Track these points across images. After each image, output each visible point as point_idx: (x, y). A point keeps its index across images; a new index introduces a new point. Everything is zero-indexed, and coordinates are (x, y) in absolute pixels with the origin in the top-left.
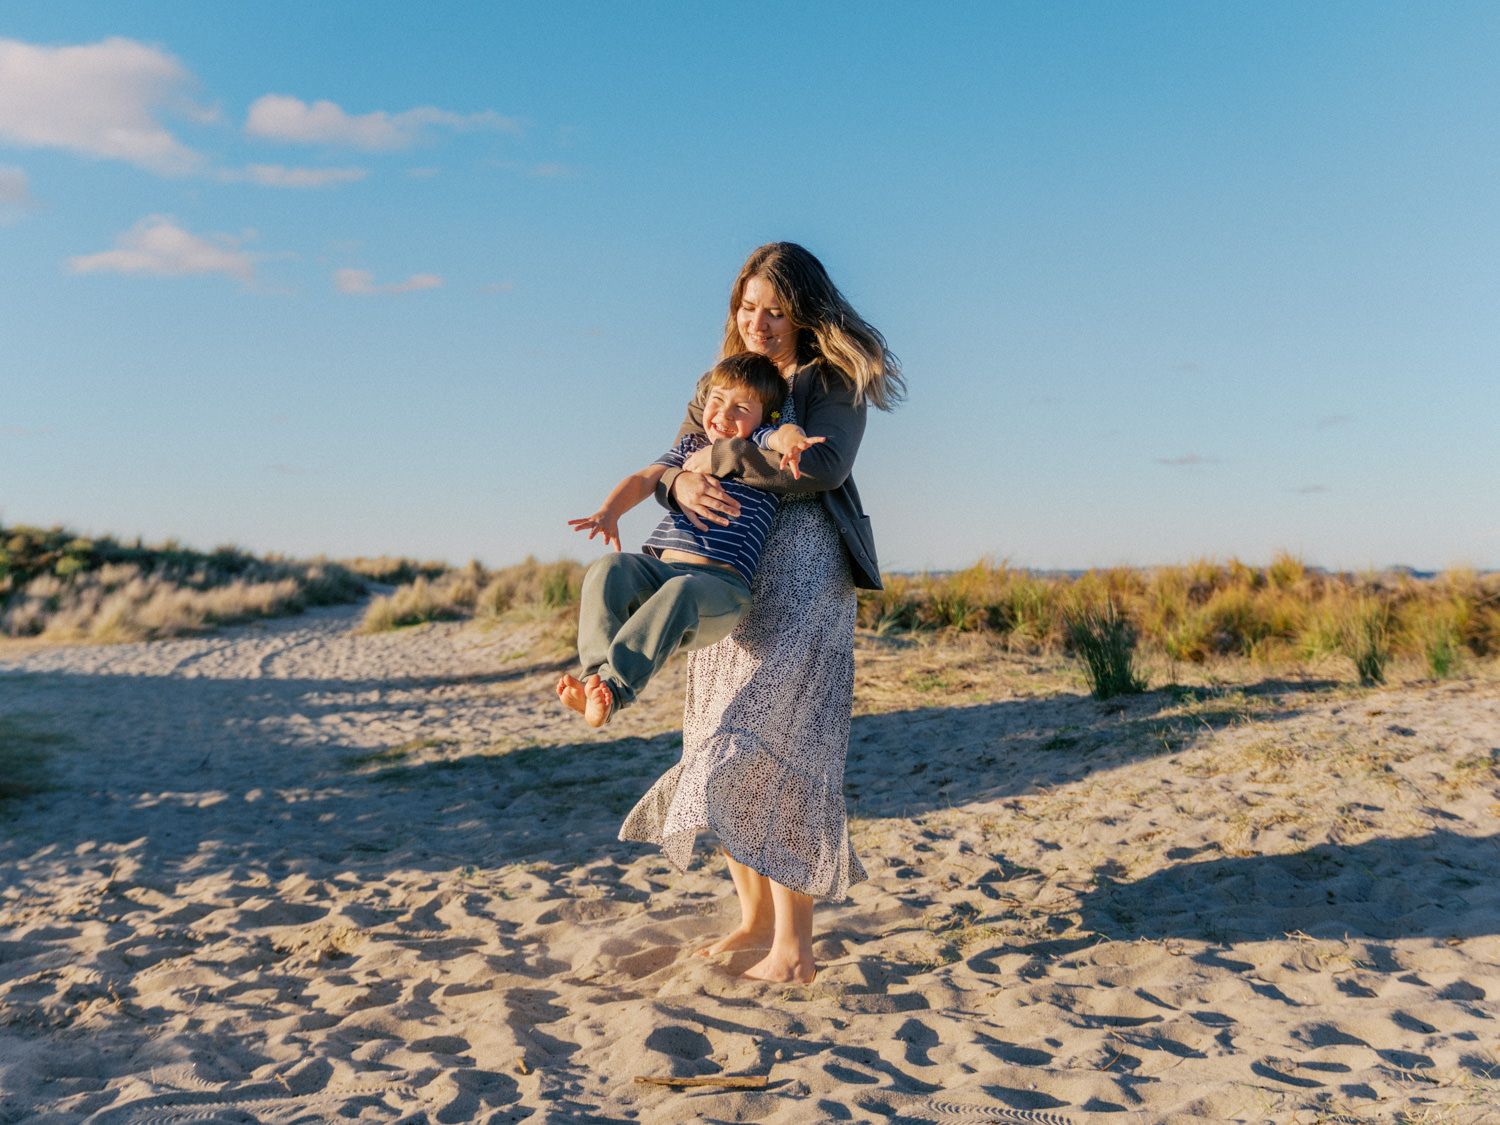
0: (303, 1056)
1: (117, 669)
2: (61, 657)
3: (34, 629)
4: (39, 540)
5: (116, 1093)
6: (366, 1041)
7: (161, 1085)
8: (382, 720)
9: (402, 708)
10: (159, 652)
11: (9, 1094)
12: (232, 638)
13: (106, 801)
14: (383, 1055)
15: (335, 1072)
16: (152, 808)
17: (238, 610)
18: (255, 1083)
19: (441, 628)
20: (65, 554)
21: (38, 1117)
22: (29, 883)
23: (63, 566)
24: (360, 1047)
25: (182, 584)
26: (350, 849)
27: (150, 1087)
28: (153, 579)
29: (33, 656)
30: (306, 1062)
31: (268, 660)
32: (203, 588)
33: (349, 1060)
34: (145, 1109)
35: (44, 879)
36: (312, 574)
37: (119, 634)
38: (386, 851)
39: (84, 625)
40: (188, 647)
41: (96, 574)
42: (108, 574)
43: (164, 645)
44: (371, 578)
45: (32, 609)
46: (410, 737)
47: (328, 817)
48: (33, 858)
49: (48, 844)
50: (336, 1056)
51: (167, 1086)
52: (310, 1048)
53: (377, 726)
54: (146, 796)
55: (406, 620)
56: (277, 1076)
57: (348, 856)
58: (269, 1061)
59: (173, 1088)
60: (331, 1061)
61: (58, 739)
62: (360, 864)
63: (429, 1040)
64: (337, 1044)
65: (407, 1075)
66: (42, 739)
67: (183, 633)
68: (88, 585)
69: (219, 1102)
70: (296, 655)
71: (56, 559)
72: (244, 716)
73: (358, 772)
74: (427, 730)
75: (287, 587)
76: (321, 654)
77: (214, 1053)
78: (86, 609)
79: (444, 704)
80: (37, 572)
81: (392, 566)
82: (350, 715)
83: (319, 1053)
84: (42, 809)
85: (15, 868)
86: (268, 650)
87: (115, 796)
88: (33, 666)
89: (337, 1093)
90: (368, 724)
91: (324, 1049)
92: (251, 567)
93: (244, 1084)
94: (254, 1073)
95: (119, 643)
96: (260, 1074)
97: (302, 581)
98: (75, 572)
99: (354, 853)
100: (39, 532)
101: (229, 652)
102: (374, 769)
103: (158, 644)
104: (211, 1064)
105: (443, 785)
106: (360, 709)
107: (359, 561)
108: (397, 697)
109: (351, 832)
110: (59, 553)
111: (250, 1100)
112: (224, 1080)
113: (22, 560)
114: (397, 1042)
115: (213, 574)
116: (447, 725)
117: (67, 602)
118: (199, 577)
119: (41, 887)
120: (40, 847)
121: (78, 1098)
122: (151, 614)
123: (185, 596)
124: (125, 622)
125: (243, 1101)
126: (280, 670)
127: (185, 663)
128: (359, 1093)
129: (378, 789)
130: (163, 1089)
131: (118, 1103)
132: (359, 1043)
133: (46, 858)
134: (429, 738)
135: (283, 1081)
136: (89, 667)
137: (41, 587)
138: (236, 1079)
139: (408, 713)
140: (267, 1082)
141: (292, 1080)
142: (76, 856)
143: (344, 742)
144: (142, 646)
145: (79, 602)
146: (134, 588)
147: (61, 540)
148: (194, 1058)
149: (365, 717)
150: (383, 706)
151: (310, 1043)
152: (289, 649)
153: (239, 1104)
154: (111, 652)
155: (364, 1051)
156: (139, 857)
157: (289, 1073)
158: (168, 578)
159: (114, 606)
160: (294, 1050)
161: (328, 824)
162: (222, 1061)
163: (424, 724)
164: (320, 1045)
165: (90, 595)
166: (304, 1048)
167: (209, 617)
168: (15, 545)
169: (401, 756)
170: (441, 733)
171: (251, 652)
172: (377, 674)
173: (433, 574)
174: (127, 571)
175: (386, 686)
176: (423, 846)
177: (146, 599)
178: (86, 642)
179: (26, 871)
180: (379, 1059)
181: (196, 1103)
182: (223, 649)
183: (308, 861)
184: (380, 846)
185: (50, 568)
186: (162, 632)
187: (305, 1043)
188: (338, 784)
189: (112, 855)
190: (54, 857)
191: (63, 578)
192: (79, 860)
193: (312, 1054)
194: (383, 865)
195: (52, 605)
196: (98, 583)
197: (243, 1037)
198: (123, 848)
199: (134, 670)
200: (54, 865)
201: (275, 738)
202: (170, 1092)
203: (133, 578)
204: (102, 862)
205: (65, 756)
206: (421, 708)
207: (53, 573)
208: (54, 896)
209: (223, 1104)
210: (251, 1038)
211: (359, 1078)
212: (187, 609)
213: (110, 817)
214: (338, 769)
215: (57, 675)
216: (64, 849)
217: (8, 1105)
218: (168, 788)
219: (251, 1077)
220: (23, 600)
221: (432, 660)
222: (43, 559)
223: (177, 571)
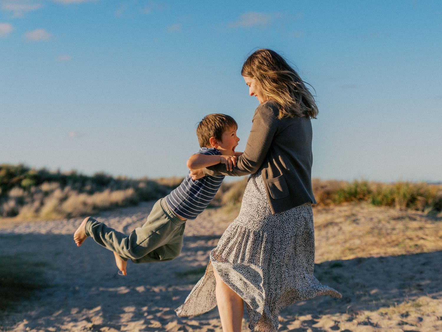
1: (56, 232)
2: (28, 227)
3: (14, 213)
4: (12, 170)
9: (196, 250)
10: (74, 223)
12: (107, 217)
17: (107, 204)
20: (25, 177)
23: (25, 182)
25: (81, 191)
28: (67, 189)
29: (17, 226)
31: (126, 228)
32: (91, 193)
36: (142, 186)
37: (54, 216)
39: (37, 211)
41: (40, 186)
42: (45, 187)
43: (76, 221)
44: (168, 187)
45: (12, 204)
53: (187, 258)
67: (84, 215)
68: (37, 192)
71: (21, 180)
75: (130, 192)
78: (37, 204)
80: (13, 186)
81: (178, 181)
86: (124, 223)
88: (17, 231)
92: (112, 183)
95: (54, 220)
97: (137, 189)
98: (30, 186)
100: (13, 167)
103: (72, 221)
107: (162, 179)
108: (192, 245)
110: (22, 176)
113: (5, 180)
115: (94, 186)
117: (28, 200)
118: (88, 187)
122: (68, 206)
123: (83, 197)
124: (57, 210)
136: (43, 231)
137: (15, 192)
139: (200, 253)
144: (65, 222)
145: (33, 201)
146: (58, 194)
147: (23, 171)
150: (187, 249)
152: (134, 222)
154: (51, 225)
158: (74, 188)
159: (51, 203)
165: (38, 197)
167: (95, 207)
171: (117, 225)
174: (54, 185)
175: (186, 239)
177: (64, 199)
178: (38, 220)
185: (19, 184)
186: (73, 215)
191: (25, 188)
195: (21, 202)
196: (40, 191)
203: (57, 188)
206: (205, 251)
207: (20, 186)
212: (85, 204)
218: (102, 286)
220: (7, 200)
221: (204, 227)
222: (15, 179)
223: (78, 185)
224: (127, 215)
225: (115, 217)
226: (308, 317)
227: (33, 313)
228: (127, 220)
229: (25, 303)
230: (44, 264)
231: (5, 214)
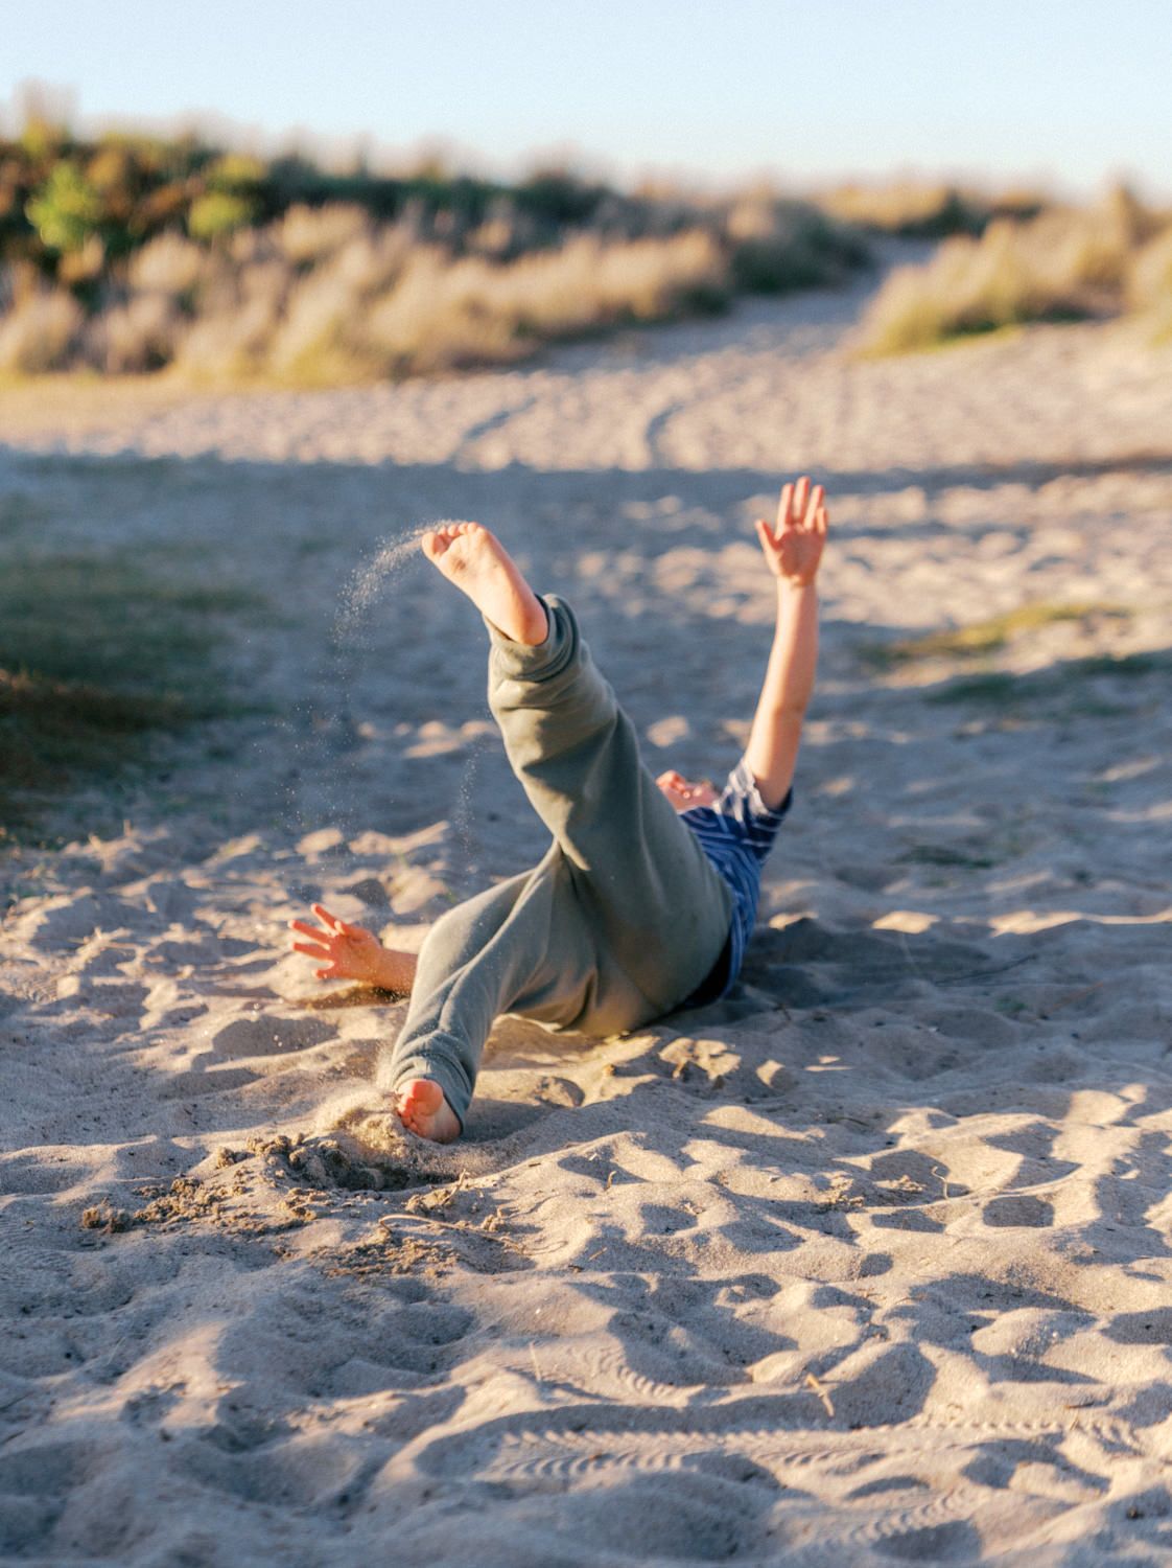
0: (865, 1336)
1: (336, 448)
2: (212, 420)
3: (153, 359)
4: (152, 159)
5: (459, 1396)
6: (1005, 1309)
7: (554, 1386)
8: (938, 560)
9: (978, 533)
10: (420, 405)
11: (235, 1385)
12: (575, 371)
13: (349, 741)
14: (1047, 1345)
15: (942, 1378)
16: (455, 758)
18: (763, 1392)
19: (1049, 342)
20: (209, 189)
21: (298, 1439)
22: (213, 918)
23: (210, 213)
24: (989, 1322)
25: (458, 249)
26: (904, 859)
27: (531, 1388)
28: (399, 236)
29: (157, 418)
30: (871, 1351)
31: (657, 426)
32: (506, 257)
33: (967, 1350)
34: (528, 1437)
35: (241, 910)
36: (747, 224)
37: (333, 366)
38: (985, 864)
39: (258, 348)
40: (483, 395)
41: (273, 232)
42: (300, 231)
43: (430, 389)
44: (874, 230)
45: (146, 316)
46: (1008, 600)
47: (841, 786)
48: (212, 864)
49: (240, 832)
50: (938, 1341)
51: (568, 1387)
52: (877, 1318)
53: (924, 573)
54: (432, 729)
55: (972, 324)
56: (810, 1379)
57: (903, 875)
58: (784, 1344)
59: (581, 1393)
60: (930, 1351)
61: (232, 602)
62: (932, 894)
63: (1149, 1314)
64: (935, 1312)
65: (1110, 1398)
66: (199, 602)
67: (469, 363)
68: (261, 258)
69: (686, 1430)
70: (721, 412)
71: (190, 201)
72: (620, 548)
73: (900, 680)
74: (1040, 582)
75: (691, 256)
76: (777, 407)
77: (659, 1318)
78: (256, 314)
79: (1078, 522)
80: (153, 230)
81: (924, 201)
82: (862, 547)
83: (898, 1332)
84: (220, 755)
85: (181, 884)
86: (658, 400)
87: (367, 729)
88: (157, 443)
89: (951, 1425)
90: (901, 568)
91: (910, 1322)
92: (609, 210)
93: (738, 1393)
94: (755, 1370)
95: (332, 387)
96: (770, 1374)
97: (723, 240)
98: (230, 230)
99: (915, 869)
100: (153, 143)
101: (571, 405)
102: (932, 674)
104: (657, 1341)
105: (1104, 711)
106: (880, 534)
107: (849, 191)
108: (962, 506)
109: (898, 821)
110: (195, 186)
111: (754, 1431)
112: (688, 1380)
113: (120, 206)
114: (1075, 1317)
115: (527, 227)
116: (1087, 569)
117: (215, 297)
118: (495, 234)
119: (235, 928)
120: (224, 840)
121: (380, 1403)
122: (398, 322)
123: (469, 279)
124: (347, 341)
125: (737, 1432)
126: (689, 450)
127: (477, 432)
128: (1004, 1432)
129: (949, 721)
130: (559, 1394)
131: (465, 1419)
132: (985, 1314)
133: (241, 863)
134: (1056, 602)
135: (823, 1391)
137: (163, 262)
138: (718, 1382)
139: (995, 544)
140: (790, 1391)
141: (842, 1392)
142: (302, 859)
143: (854, 612)
144: (380, 393)
145: (240, 299)
146: (356, 263)
147: (197, 159)
148: (619, 1326)
149: (893, 552)
150: (934, 528)
151: (875, 1307)
152: (701, 396)
153: (730, 1437)
154: (317, 408)
155: (1003, 1331)
156: (438, 866)
157: (836, 1374)
158: (428, 235)
159: (319, 307)
160: (838, 1326)
161: (844, 800)
162: (678, 1334)
163: (1036, 567)
164: (899, 1313)
165: (263, 283)
166: (863, 1318)
167: (524, 326)
168: (105, 172)
169: (994, 646)
170: (1081, 592)
171: (621, 405)
172: (912, 455)
173: (1024, 213)
174: (338, 222)
175: (936, 481)
176: (1077, 856)
177: (383, 287)
178: (260, 388)
179: (204, 891)
180: (1037, 1354)
181: (635, 1430)
182: (556, 402)
183: (812, 883)
184: (973, 854)
185: (176, 221)
186: (420, 362)
187: (863, 1306)
188: (854, 708)
189: (378, 862)
190: (258, 861)
191: (205, 243)
192: (310, 871)
193: (884, 1336)
194: (985, 898)
195: (185, 306)
196: (278, 253)
197: (720, 1284)
198: (399, 846)
199: (369, 447)
200: (265, 877)
201: (698, 600)
202: (577, 1401)
203: (350, 239)
204: (362, 875)
205: (251, 639)
206: (1023, 534)
207: (185, 231)
208: (269, 947)
209: (695, 1435)
210: (737, 1289)
211: (999, 1396)
212: (475, 310)
213: (364, 776)
214: (850, 675)
215: (209, 461)
216: (275, 844)
217: (234, 1408)
219: (750, 1380)
220: (125, 296)
221: (1033, 416)
222: (162, 200)
223: (447, 221)
224: (669, 357)
225: (613, 368)
228: (670, 384)
231: (114, 362)
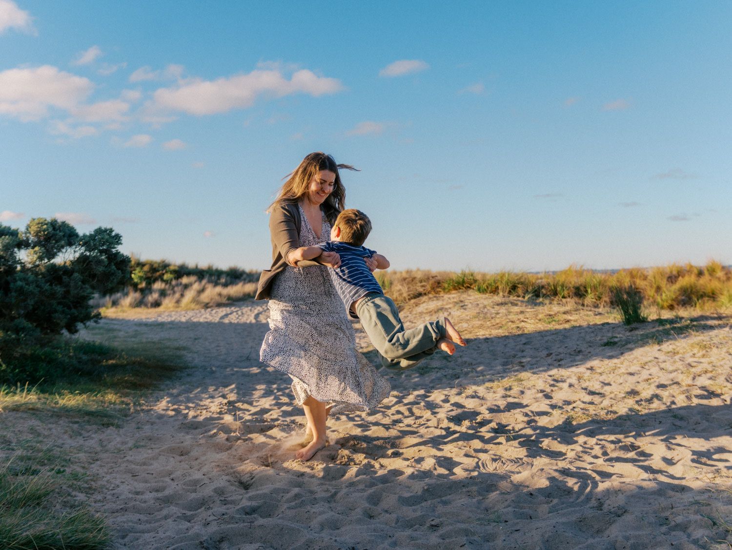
1: (195, 320)
2: (171, 316)
3: (157, 304)
4: (156, 266)
10: (210, 313)
12: (240, 307)
17: (242, 295)
20: (166, 272)
23: (165, 277)
25: (216, 284)
28: (204, 282)
29: (159, 316)
31: (257, 316)
32: (225, 285)
37: (193, 306)
39: (178, 302)
40: (223, 311)
41: (180, 280)
42: (185, 280)
43: (212, 310)
45: (155, 296)
67: (219, 305)
68: (177, 285)
71: (163, 274)
78: (177, 295)
80: (155, 280)
86: (256, 312)
88: (160, 319)
92: (245, 276)
95: (193, 310)
98: (171, 280)
100: (156, 263)
101: (240, 313)
103: (209, 310)
110: (164, 271)
113: (149, 275)
115: (228, 278)
117: (169, 292)
118: (223, 280)
122: (205, 297)
123: (219, 289)
124: (195, 300)
126: (263, 320)
127: (222, 318)
136: (183, 320)
137: (158, 285)
144: (203, 311)
145: (174, 293)
146: (196, 286)
147: (165, 266)
154: (191, 314)
158: (209, 282)
159: (190, 294)
165: (178, 289)
167: (229, 298)
168: (146, 268)
171: (249, 313)
174: (193, 279)
177: (202, 290)
178: (179, 310)
182: (237, 311)
185: (161, 278)
186: (211, 304)
191: (166, 282)
195: (163, 293)
196: (181, 284)
199: (202, 320)
203: (195, 282)
207: (163, 280)
212: (220, 295)
215: (172, 323)
220: (151, 292)
222: (158, 274)
223: (214, 278)
225: (247, 306)
226: (422, 392)
227: (175, 391)
228: (258, 309)
229: (168, 382)
230: (184, 348)
231: (149, 305)
